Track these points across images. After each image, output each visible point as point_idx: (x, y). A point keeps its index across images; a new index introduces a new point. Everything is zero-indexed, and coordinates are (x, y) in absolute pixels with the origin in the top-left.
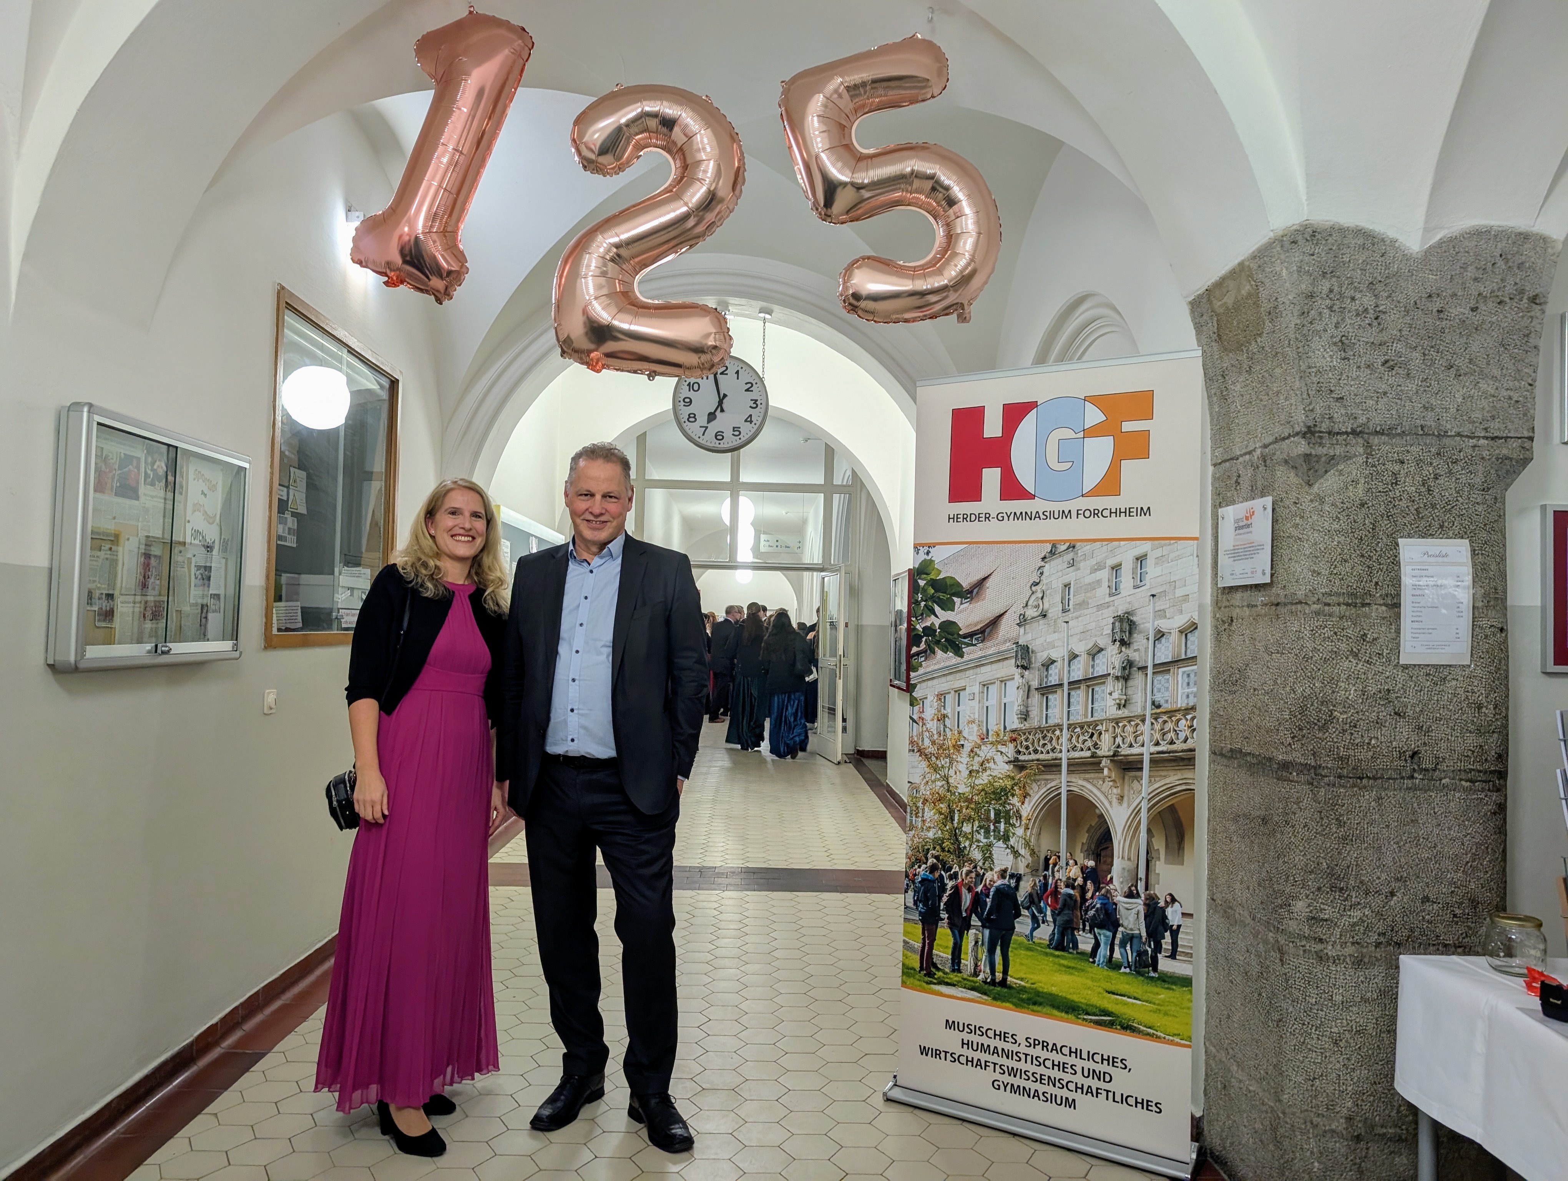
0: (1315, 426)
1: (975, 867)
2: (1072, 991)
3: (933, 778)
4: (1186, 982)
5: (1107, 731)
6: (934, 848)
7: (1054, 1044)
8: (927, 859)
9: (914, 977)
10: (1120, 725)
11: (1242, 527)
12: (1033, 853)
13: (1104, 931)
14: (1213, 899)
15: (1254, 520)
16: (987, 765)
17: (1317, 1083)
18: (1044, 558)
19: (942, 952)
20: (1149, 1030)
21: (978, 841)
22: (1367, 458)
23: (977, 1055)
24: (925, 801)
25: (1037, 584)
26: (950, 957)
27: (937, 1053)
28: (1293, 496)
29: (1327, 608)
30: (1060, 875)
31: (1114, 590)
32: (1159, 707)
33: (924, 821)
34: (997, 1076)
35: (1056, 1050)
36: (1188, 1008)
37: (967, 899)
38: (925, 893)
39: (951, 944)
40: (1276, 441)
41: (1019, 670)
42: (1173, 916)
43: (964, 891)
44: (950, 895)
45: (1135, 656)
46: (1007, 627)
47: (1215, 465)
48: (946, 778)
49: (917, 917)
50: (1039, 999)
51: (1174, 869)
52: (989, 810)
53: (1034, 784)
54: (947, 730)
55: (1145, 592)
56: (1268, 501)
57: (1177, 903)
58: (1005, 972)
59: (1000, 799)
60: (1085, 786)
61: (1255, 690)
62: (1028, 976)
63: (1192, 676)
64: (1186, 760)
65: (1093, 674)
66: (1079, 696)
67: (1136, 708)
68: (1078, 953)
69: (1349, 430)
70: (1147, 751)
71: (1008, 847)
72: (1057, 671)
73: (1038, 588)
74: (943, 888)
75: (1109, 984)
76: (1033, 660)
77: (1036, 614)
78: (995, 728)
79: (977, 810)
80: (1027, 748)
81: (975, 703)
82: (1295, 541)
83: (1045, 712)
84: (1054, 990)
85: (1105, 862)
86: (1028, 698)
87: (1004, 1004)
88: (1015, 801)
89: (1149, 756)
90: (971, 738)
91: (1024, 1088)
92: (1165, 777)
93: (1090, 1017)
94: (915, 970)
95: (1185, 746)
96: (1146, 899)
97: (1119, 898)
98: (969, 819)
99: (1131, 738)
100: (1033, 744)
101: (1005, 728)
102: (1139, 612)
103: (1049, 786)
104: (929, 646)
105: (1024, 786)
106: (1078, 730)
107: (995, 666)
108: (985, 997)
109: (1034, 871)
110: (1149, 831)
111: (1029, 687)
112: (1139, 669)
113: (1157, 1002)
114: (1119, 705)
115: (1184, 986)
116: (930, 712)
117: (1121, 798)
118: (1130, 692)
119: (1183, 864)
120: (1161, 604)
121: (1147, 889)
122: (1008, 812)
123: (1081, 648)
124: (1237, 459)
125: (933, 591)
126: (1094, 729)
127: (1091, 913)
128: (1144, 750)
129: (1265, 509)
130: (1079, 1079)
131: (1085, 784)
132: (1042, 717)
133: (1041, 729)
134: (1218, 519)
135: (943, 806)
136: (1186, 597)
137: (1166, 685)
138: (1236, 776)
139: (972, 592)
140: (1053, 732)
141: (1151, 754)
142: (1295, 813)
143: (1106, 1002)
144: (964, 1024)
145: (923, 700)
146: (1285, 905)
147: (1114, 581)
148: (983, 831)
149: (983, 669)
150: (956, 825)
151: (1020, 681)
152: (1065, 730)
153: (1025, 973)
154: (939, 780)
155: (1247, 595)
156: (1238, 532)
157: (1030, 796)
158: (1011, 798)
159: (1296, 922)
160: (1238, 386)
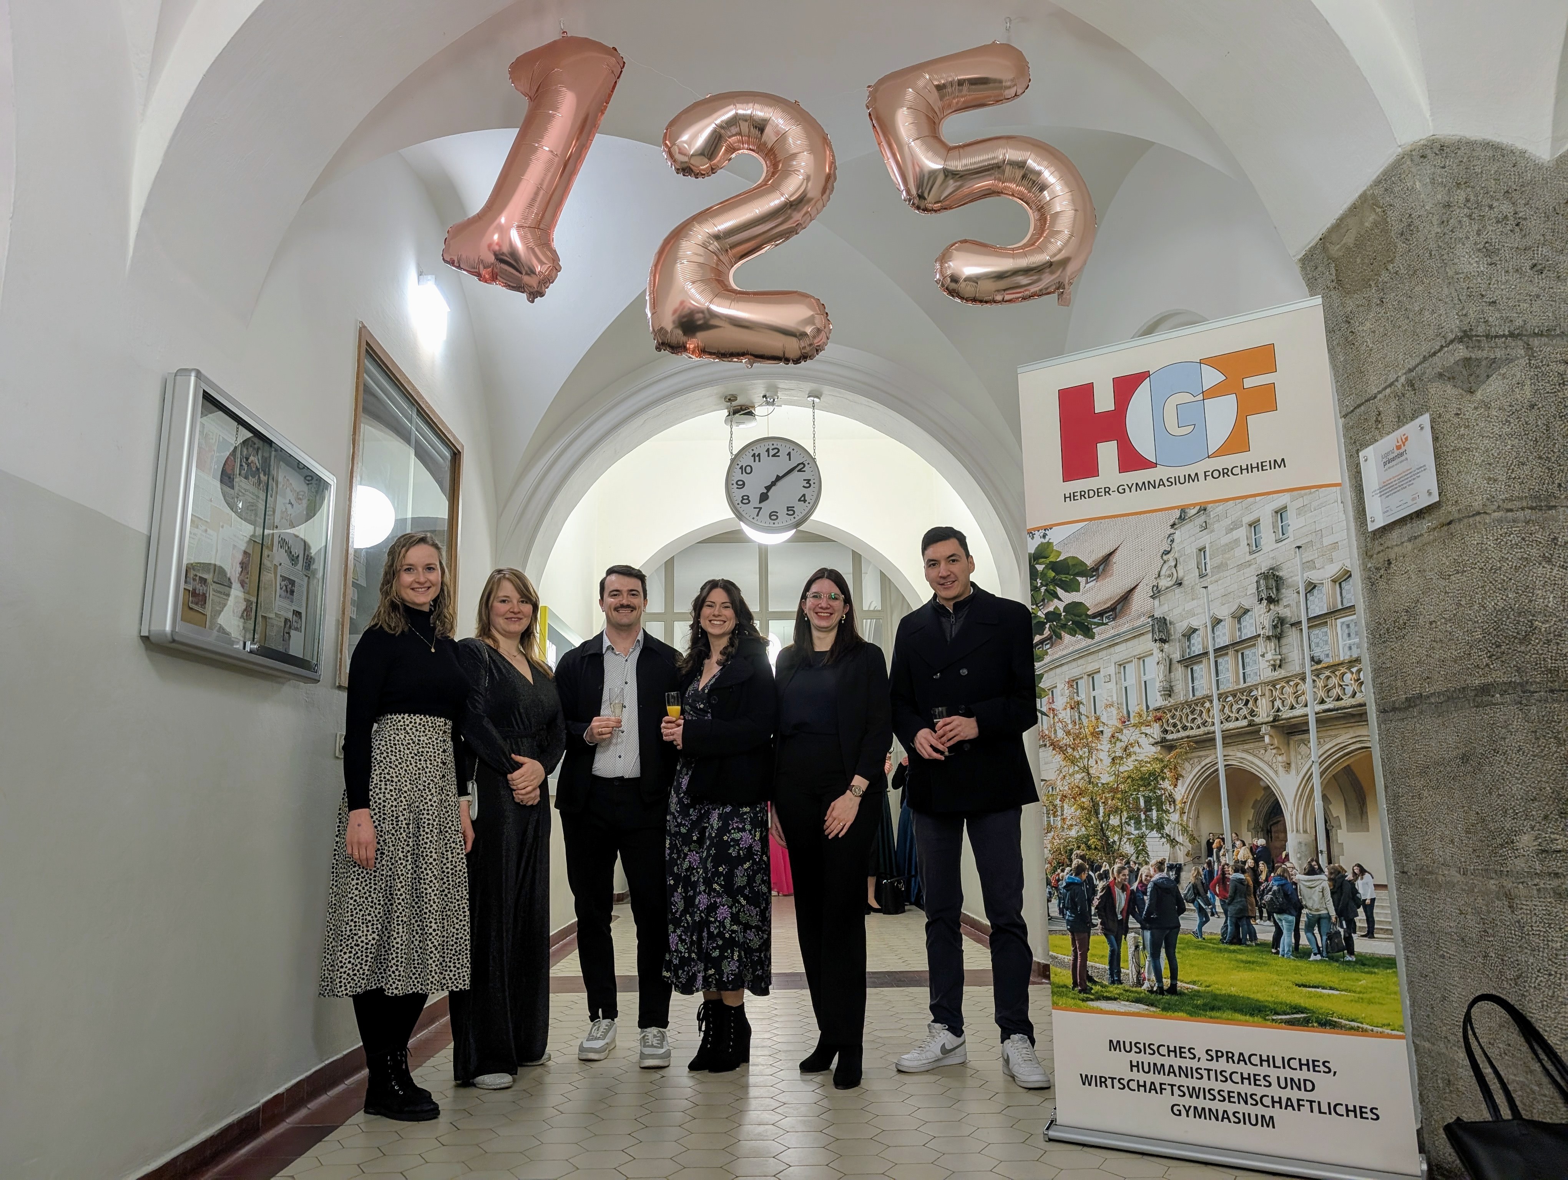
0: (1471, 330)
1: (1128, 863)
2: (1254, 989)
3: (1071, 771)
4: (1389, 963)
5: (1263, 695)
6: (1079, 847)
7: (1241, 1054)
8: (1071, 861)
10: (1278, 687)
11: (1393, 459)
12: (1192, 838)
13: (1286, 916)
14: (1403, 872)
15: (1408, 446)
16: (1132, 750)
18: (1173, 526)
20: (1353, 1024)
21: (1129, 833)
22: (1530, 360)
23: (1150, 1078)
24: (1064, 797)
25: (1169, 552)
26: (1107, 967)
28: (1453, 407)
29: (1510, 514)
30: (1227, 859)
31: (1255, 547)
32: (1319, 662)
33: (1064, 820)
34: (1176, 1099)
35: (1244, 1060)
36: (1395, 993)
37: (1121, 899)
38: (1072, 899)
39: (1107, 952)
40: (1425, 359)
41: (1158, 644)
43: (1117, 891)
44: (1101, 897)
45: (1285, 612)
46: (1140, 600)
47: (1345, 416)
48: (1086, 770)
49: (1064, 927)
50: (1217, 1003)
51: (1359, 836)
52: (1138, 798)
53: (1187, 764)
54: (1083, 717)
55: (1288, 544)
56: (1425, 419)
57: (1367, 875)
58: (1174, 976)
59: (1149, 784)
61: (1431, 623)
62: (1201, 978)
63: (1352, 626)
65: (1240, 637)
66: (1228, 663)
67: (1294, 668)
68: (1257, 945)
69: (1507, 333)
70: (1311, 711)
71: (1162, 836)
72: (1200, 639)
73: (1170, 556)
74: (1093, 890)
75: (1299, 976)
76: (1172, 631)
77: (1171, 583)
78: (1137, 709)
79: (1124, 800)
80: (1175, 725)
81: (1112, 685)
82: (1463, 452)
83: (1190, 685)
84: (1233, 991)
85: (1278, 837)
86: (1170, 672)
87: (1176, 1014)
88: (1166, 784)
89: (1314, 716)
90: (1110, 723)
91: (1210, 1110)
92: (1336, 736)
93: (1280, 1017)
94: (1067, 987)
95: (1353, 702)
96: (1331, 873)
97: (1299, 877)
98: (1116, 811)
99: (1291, 700)
100: (1181, 720)
101: (1148, 707)
102: (1284, 566)
103: (1203, 764)
104: (1054, 631)
105: (1175, 767)
106: (1230, 698)
107: (1129, 644)
108: (1154, 1009)
109: (1196, 859)
110: (1325, 797)
111: (1171, 661)
112: (1292, 625)
113: (1358, 989)
114: (1274, 666)
115: (1387, 968)
116: (1060, 701)
117: (1288, 765)
118: (1284, 651)
119: (1368, 830)
120: (1308, 555)
121: (1330, 862)
122: (1159, 798)
123: (1224, 612)
124: (1375, 397)
125: (1053, 574)
126: (1249, 695)
127: (1268, 897)
128: (1307, 710)
129: (1422, 428)
130: (1275, 1091)
131: (1245, 755)
132: (1188, 691)
133: (1188, 704)
134: (1358, 465)
135: (1085, 800)
136: (1335, 546)
137: (1325, 638)
138: (1418, 725)
139: (1097, 569)
140: (1202, 705)
141: (1316, 714)
142: (1505, 739)
143: (1297, 997)
144: (1131, 1043)
145: (1052, 689)
146: (1507, 843)
147: (1253, 538)
148: (1133, 821)
149: (1118, 648)
150: (1101, 819)
151: (1160, 656)
152: (1215, 701)
153: (1197, 976)
154: (1078, 772)
155: (1407, 530)
156: (1388, 465)
157: (1183, 777)
158: (1161, 782)
159: (1523, 860)
160: (1368, 324)
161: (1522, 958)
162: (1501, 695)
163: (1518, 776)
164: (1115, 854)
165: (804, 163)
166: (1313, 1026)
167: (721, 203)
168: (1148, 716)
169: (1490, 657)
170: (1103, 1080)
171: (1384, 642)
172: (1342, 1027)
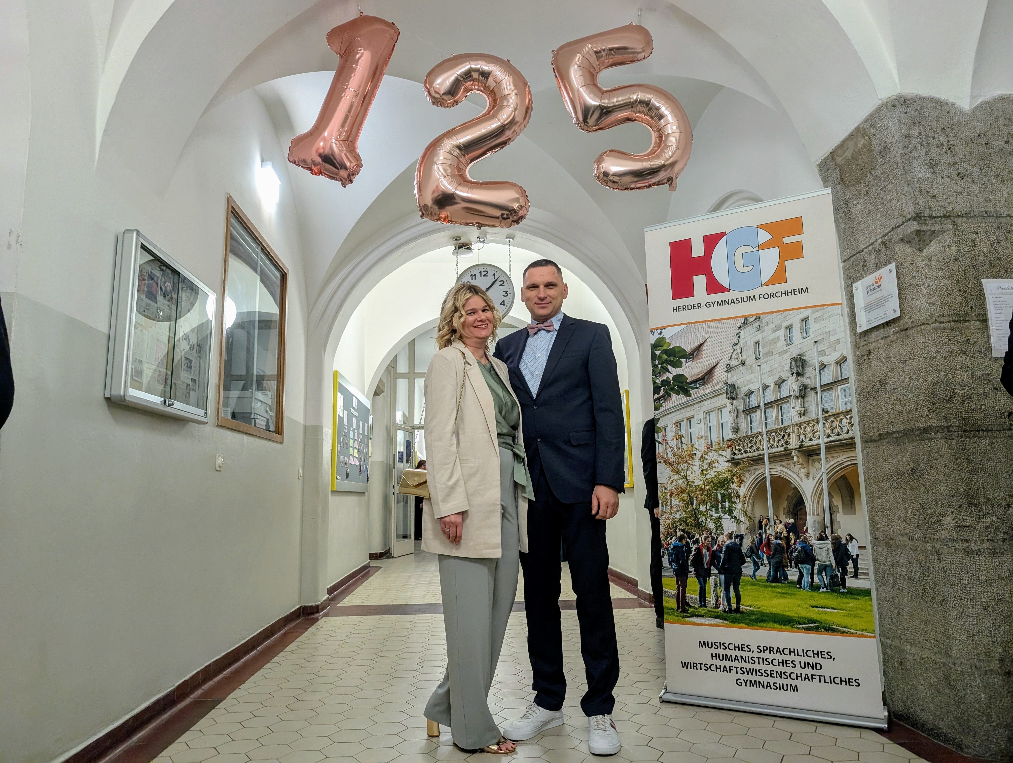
0: (921, 213)
1: (711, 534)
2: (786, 609)
3: (676, 478)
4: (866, 593)
5: (793, 432)
6: (681, 525)
7: (778, 648)
9: (674, 615)
10: (802, 427)
11: (873, 289)
12: (750, 519)
13: (806, 565)
14: (876, 539)
16: (713, 465)
17: (976, 638)
18: (739, 328)
19: (692, 594)
20: (845, 629)
21: (711, 516)
22: (955, 231)
23: (723, 663)
24: (672, 494)
25: (737, 344)
26: (698, 597)
27: (694, 666)
28: (909, 259)
29: (942, 325)
30: (771, 532)
31: (789, 342)
32: (827, 412)
33: (672, 508)
34: (739, 676)
35: (780, 652)
36: (870, 611)
37: (707, 556)
38: (677, 555)
39: (698, 587)
40: (893, 229)
41: (730, 401)
42: (853, 549)
43: (704, 551)
44: (694, 554)
45: (807, 382)
46: (719, 374)
47: (844, 261)
48: (685, 477)
49: (672, 573)
50: (764, 618)
51: (850, 517)
52: (717, 495)
53: (747, 474)
54: (684, 445)
55: (809, 340)
56: (893, 266)
59: (724, 486)
60: (782, 470)
61: (894, 389)
62: (755, 603)
63: (847, 390)
65: (780, 396)
66: (772, 412)
67: (812, 415)
68: (788, 583)
69: (942, 215)
70: (822, 442)
71: (732, 518)
72: (755, 398)
73: (738, 346)
74: (689, 550)
75: (813, 601)
76: (739, 393)
77: (738, 363)
78: (717, 440)
79: (708, 496)
80: (740, 450)
81: (702, 425)
82: (914, 287)
83: (750, 425)
84: (774, 610)
85: (801, 518)
86: (737, 418)
87: (739, 625)
88: (734, 486)
89: (824, 445)
90: (700, 448)
91: (759, 682)
92: (837, 457)
93: (802, 626)
94: (673, 609)
95: (847, 436)
96: (833, 540)
97: (814, 542)
98: (704, 502)
99: (810, 435)
100: (743, 447)
101: (723, 439)
102: (807, 354)
103: (757, 474)
104: (666, 392)
105: (740, 475)
106: (774, 434)
107: (712, 400)
108: (725, 622)
110: (829, 494)
111: (738, 410)
112: (811, 389)
113: (848, 609)
114: (800, 414)
115: (866, 596)
116: (670, 435)
117: (808, 475)
118: (806, 405)
119: (855, 514)
120: (821, 347)
121: (832, 533)
122: (730, 495)
123: (770, 381)
124: (863, 251)
125: (666, 357)
126: (785, 432)
127: (795, 554)
128: (820, 441)
129: (891, 272)
130: (798, 670)
132: (748, 429)
133: (748, 437)
134: (852, 292)
135: (685, 496)
136: (837, 341)
137: (831, 398)
138: (886, 451)
139: (693, 354)
140: (757, 438)
141: (825, 443)
142: (937, 459)
143: (812, 614)
144: (712, 642)
145: (665, 428)
146: (937, 521)
147: (789, 336)
148: (714, 509)
149: (705, 403)
150: (695, 507)
151: (731, 407)
152: (765, 436)
153: (752, 602)
154: (680, 479)
155: (881, 332)
156: (870, 293)
157: (744, 481)
158: (731, 485)
159: (946, 532)
160: (859, 206)
161: (945, 589)
162: (935, 434)
163: (945, 481)
164: (703, 529)
165: (512, 100)
166: (821, 631)
167: (461, 125)
168: (724, 444)
169: (929, 411)
170: (695, 665)
171: (866, 400)
172: (838, 631)
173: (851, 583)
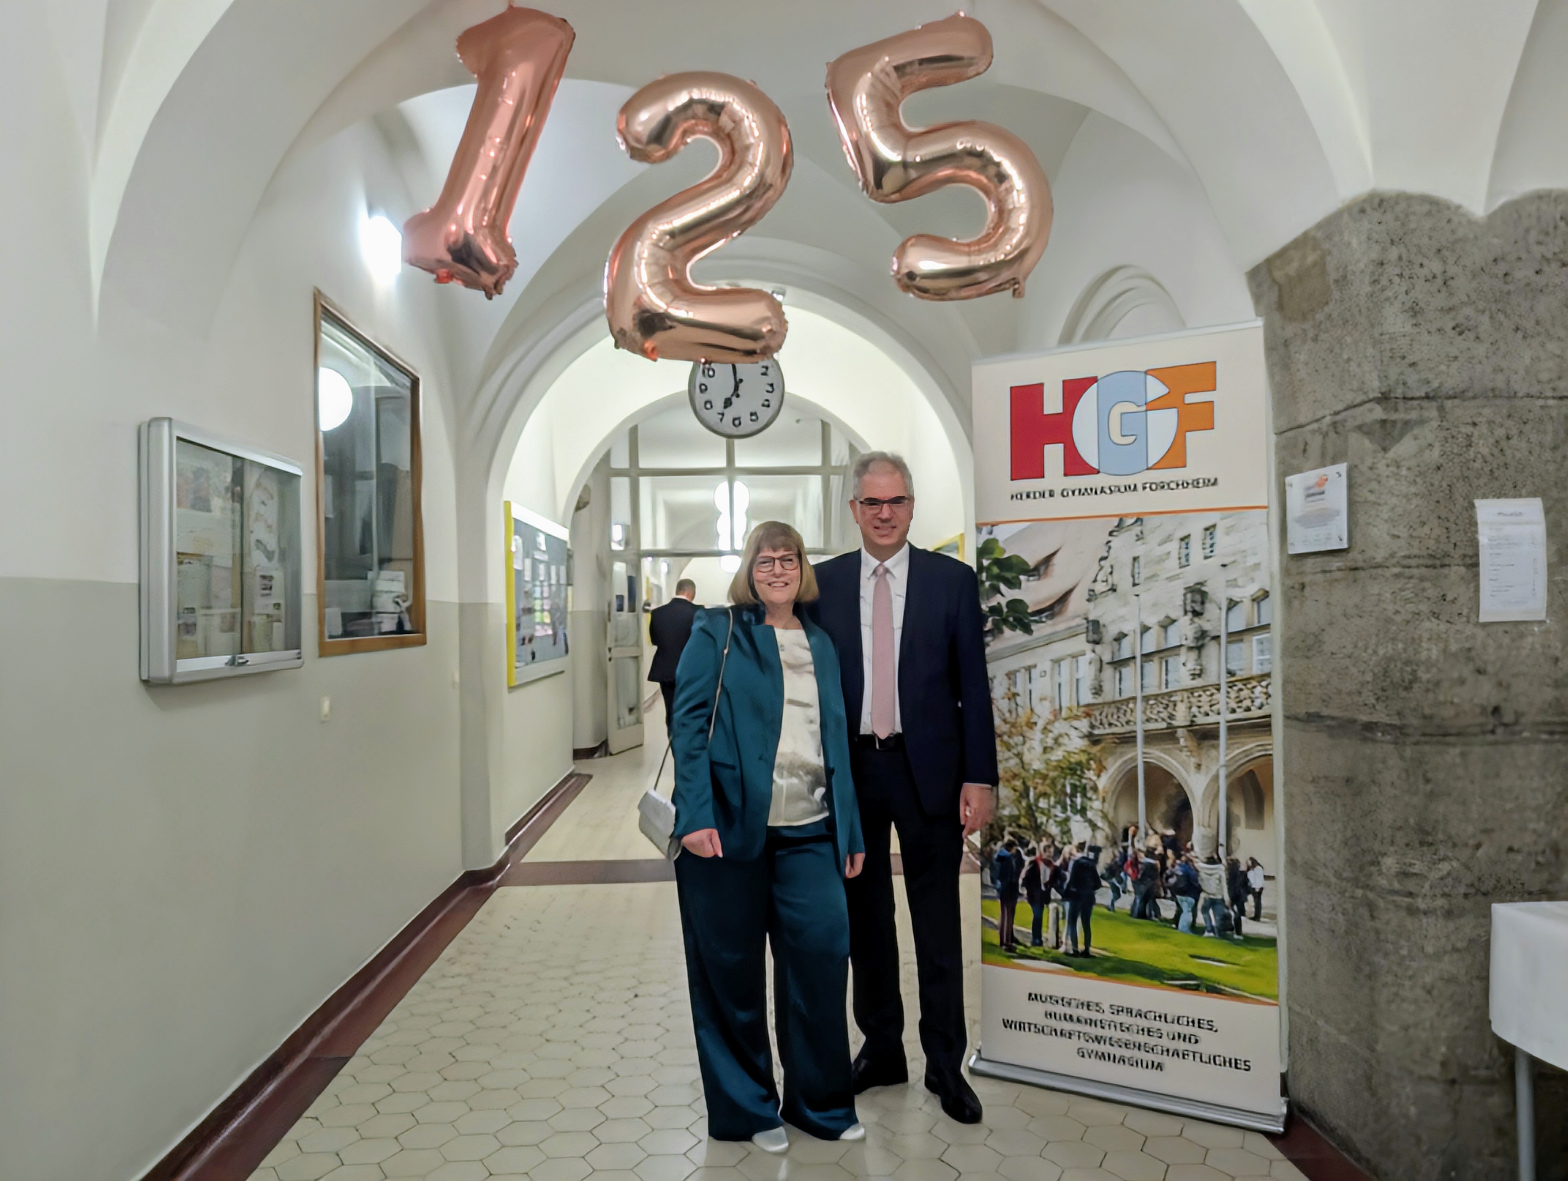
0: (1390, 391)
2: (1158, 958)
4: (1271, 942)
5: (1182, 701)
6: (1010, 825)
7: (1138, 1010)
8: (1003, 837)
10: (1196, 694)
11: (1313, 495)
12: (1112, 825)
15: (1327, 487)
16: (1061, 741)
18: (1111, 534)
20: (1237, 992)
21: (1056, 816)
22: (1441, 422)
23: (1061, 1025)
25: (1106, 558)
26: (1031, 931)
27: (1021, 1026)
28: (1369, 462)
29: (1406, 571)
31: (1185, 561)
32: (1233, 675)
34: (1081, 1044)
35: (1141, 1015)
36: (1275, 968)
37: (1045, 874)
39: (1030, 917)
40: (1348, 408)
41: (1091, 645)
42: (1255, 879)
43: (1042, 866)
45: (1207, 626)
46: (1076, 603)
47: (1278, 434)
48: (1019, 755)
49: (994, 893)
51: (1254, 833)
52: (1065, 785)
53: (1110, 758)
54: (1019, 707)
55: (1215, 563)
56: (1343, 467)
57: (1258, 867)
58: (1087, 942)
59: (1076, 773)
60: (1161, 756)
62: (1112, 946)
63: (1267, 643)
64: (1263, 726)
65: (1166, 645)
66: (1153, 667)
67: (1210, 678)
69: (1423, 395)
70: (1223, 719)
71: (1085, 821)
72: (1129, 644)
73: (1106, 562)
74: (1021, 863)
75: (1193, 949)
76: (1104, 633)
77: (1106, 589)
78: (1068, 704)
79: (1052, 786)
80: (1101, 722)
81: (1047, 681)
82: (1372, 506)
83: (1118, 686)
84: (1139, 958)
85: (1185, 830)
86: (1100, 672)
87: (1088, 974)
89: (1225, 724)
90: (1043, 715)
91: (1109, 1054)
92: (1243, 743)
93: (1174, 982)
95: (1261, 713)
96: (1229, 864)
97: (1200, 865)
98: (1045, 795)
99: (1206, 708)
100: (1106, 717)
101: (1078, 703)
102: (1208, 583)
103: (1124, 759)
104: (996, 625)
105: (1100, 759)
106: (1151, 702)
107: (1065, 643)
108: (1069, 969)
110: (1228, 798)
111: (1101, 661)
112: (1212, 638)
113: (1242, 963)
114: (1194, 675)
115: (1270, 947)
117: (1199, 766)
118: (1204, 663)
119: (1263, 829)
120: (1232, 573)
122: (1084, 786)
123: (1152, 621)
124: (1304, 427)
125: (997, 570)
126: (1169, 699)
127: (1172, 881)
128: (1220, 718)
129: (1339, 475)
130: (1164, 1042)
131: (1162, 755)
132: (1115, 691)
133: (1114, 703)
134: (1284, 487)
135: (1018, 783)
136: (1257, 566)
137: (1241, 653)
139: (1039, 569)
140: (1127, 705)
141: (1228, 722)
143: (1190, 966)
144: (1046, 995)
147: (1184, 552)
148: (1059, 805)
149: (1054, 646)
150: (1031, 801)
151: (1092, 656)
152: (1139, 703)
153: (1108, 943)
155: (1319, 563)
156: (1309, 498)
157: (1106, 769)
158: (1086, 771)
159: (1385, 878)
160: (1303, 355)
162: (1382, 734)
166: (1202, 992)
168: (1078, 711)
169: (1376, 699)
172: (1226, 993)
173: (1249, 927)
